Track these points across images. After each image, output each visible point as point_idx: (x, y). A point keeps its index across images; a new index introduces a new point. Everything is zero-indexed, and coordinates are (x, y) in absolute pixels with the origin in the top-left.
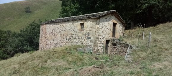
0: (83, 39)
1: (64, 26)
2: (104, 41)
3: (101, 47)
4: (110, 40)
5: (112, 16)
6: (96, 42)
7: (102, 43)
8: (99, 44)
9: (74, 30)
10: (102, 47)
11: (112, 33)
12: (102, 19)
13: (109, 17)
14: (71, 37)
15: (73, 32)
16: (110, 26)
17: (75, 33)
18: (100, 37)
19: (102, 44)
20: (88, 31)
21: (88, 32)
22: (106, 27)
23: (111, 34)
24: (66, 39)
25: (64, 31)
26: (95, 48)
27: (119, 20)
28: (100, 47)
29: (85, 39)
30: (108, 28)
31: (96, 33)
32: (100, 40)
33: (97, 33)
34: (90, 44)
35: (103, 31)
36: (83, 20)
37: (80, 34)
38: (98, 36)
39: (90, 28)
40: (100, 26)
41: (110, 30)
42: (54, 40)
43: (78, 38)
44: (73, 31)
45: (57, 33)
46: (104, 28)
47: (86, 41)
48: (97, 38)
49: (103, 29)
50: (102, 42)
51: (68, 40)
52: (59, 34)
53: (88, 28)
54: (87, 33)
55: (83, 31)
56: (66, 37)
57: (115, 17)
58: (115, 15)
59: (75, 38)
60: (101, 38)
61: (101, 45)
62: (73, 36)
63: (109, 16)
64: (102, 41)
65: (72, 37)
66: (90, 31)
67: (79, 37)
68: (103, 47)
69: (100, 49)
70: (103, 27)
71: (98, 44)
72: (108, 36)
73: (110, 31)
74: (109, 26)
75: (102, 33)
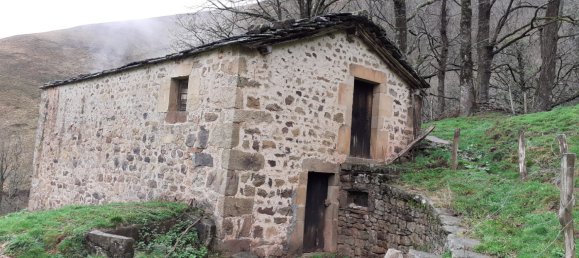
0: (179, 166)
1: (112, 97)
2: (293, 180)
3: (277, 215)
4: (337, 171)
5: (350, 41)
6: (241, 185)
7: (283, 188)
8: (263, 194)
9: (145, 115)
10: (283, 211)
11: (348, 131)
12: (287, 56)
13: (329, 46)
14: (132, 154)
15: (142, 129)
16: (336, 94)
17: (149, 134)
18: (268, 155)
19: (286, 194)
20: (203, 123)
21: (202, 128)
22: (310, 101)
23: (344, 138)
24: (117, 164)
25: (113, 118)
26: (234, 220)
27: (389, 67)
28: (269, 211)
29: (185, 163)
30: (321, 109)
31: (242, 133)
32: (266, 171)
33: (250, 132)
34: (207, 196)
35: (289, 124)
36: (186, 62)
37: (169, 138)
38: (256, 147)
39: (211, 105)
40: (272, 93)
41: (338, 118)
42: (75, 165)
43: (161, 160)
44: (143, 121)
45: (87, 127)
46: (298, 103)
47: (190, 176)
48: (251, 162)
49: (287, 113)
50: (280, 183)
51: (121, 169)
52: (95, 137)
53: (205, 102)
54: (199, 130)
55: (183, 119)
56: (117, 150)
57: (371, 49)
58: (366, 37)
59: (148, 160)
60: (273, 163)
61: (277, 199)
62: (142, 146)
63: (332, 42)
64: (284, 176)
65: (136, 151)
66: (211, 118)
67: (163, 152)
68: (289, 211)
69: (265, 226)
70: (289, 101)
71: (257, 198)
72: (321, 150)
73: (337, 125)
74: (329, 95)
75: (285, 130)
